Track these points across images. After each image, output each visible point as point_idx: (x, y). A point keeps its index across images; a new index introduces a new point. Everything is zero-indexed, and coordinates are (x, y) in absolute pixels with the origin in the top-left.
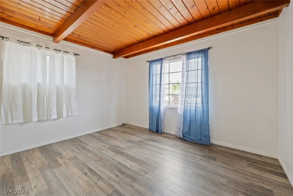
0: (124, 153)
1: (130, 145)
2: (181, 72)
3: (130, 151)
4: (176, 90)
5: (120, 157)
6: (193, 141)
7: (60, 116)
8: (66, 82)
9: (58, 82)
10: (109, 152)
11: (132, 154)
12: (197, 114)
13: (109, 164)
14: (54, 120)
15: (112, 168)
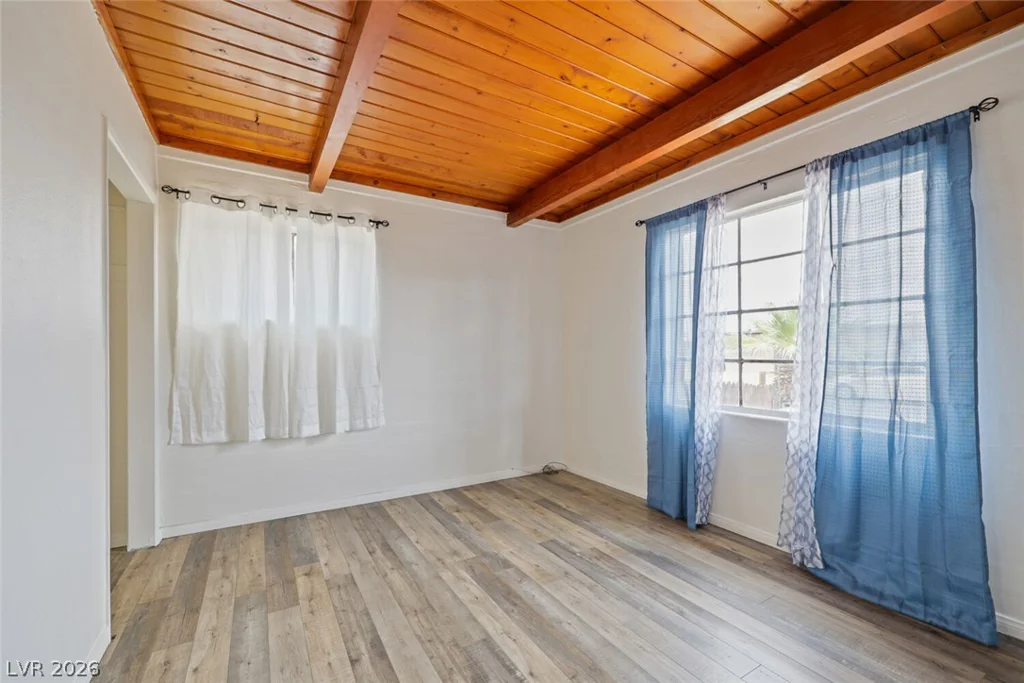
0: (520, 598)
1: (553, 562)
2: (799, 252)
3: (548, 594)
4: (789, 341)
5: (500, 612)
6: (875, 600)
7: (327, 428)
8: (345, 318)
9: (322, 318)
10: (464, 580)
11: (552, 611)
12: (898, 464)
13: (447, 638)
14: (311, 439)
15: (453, 661)
